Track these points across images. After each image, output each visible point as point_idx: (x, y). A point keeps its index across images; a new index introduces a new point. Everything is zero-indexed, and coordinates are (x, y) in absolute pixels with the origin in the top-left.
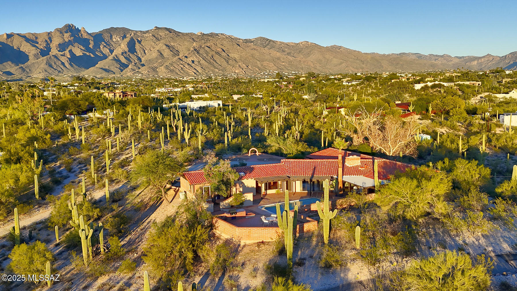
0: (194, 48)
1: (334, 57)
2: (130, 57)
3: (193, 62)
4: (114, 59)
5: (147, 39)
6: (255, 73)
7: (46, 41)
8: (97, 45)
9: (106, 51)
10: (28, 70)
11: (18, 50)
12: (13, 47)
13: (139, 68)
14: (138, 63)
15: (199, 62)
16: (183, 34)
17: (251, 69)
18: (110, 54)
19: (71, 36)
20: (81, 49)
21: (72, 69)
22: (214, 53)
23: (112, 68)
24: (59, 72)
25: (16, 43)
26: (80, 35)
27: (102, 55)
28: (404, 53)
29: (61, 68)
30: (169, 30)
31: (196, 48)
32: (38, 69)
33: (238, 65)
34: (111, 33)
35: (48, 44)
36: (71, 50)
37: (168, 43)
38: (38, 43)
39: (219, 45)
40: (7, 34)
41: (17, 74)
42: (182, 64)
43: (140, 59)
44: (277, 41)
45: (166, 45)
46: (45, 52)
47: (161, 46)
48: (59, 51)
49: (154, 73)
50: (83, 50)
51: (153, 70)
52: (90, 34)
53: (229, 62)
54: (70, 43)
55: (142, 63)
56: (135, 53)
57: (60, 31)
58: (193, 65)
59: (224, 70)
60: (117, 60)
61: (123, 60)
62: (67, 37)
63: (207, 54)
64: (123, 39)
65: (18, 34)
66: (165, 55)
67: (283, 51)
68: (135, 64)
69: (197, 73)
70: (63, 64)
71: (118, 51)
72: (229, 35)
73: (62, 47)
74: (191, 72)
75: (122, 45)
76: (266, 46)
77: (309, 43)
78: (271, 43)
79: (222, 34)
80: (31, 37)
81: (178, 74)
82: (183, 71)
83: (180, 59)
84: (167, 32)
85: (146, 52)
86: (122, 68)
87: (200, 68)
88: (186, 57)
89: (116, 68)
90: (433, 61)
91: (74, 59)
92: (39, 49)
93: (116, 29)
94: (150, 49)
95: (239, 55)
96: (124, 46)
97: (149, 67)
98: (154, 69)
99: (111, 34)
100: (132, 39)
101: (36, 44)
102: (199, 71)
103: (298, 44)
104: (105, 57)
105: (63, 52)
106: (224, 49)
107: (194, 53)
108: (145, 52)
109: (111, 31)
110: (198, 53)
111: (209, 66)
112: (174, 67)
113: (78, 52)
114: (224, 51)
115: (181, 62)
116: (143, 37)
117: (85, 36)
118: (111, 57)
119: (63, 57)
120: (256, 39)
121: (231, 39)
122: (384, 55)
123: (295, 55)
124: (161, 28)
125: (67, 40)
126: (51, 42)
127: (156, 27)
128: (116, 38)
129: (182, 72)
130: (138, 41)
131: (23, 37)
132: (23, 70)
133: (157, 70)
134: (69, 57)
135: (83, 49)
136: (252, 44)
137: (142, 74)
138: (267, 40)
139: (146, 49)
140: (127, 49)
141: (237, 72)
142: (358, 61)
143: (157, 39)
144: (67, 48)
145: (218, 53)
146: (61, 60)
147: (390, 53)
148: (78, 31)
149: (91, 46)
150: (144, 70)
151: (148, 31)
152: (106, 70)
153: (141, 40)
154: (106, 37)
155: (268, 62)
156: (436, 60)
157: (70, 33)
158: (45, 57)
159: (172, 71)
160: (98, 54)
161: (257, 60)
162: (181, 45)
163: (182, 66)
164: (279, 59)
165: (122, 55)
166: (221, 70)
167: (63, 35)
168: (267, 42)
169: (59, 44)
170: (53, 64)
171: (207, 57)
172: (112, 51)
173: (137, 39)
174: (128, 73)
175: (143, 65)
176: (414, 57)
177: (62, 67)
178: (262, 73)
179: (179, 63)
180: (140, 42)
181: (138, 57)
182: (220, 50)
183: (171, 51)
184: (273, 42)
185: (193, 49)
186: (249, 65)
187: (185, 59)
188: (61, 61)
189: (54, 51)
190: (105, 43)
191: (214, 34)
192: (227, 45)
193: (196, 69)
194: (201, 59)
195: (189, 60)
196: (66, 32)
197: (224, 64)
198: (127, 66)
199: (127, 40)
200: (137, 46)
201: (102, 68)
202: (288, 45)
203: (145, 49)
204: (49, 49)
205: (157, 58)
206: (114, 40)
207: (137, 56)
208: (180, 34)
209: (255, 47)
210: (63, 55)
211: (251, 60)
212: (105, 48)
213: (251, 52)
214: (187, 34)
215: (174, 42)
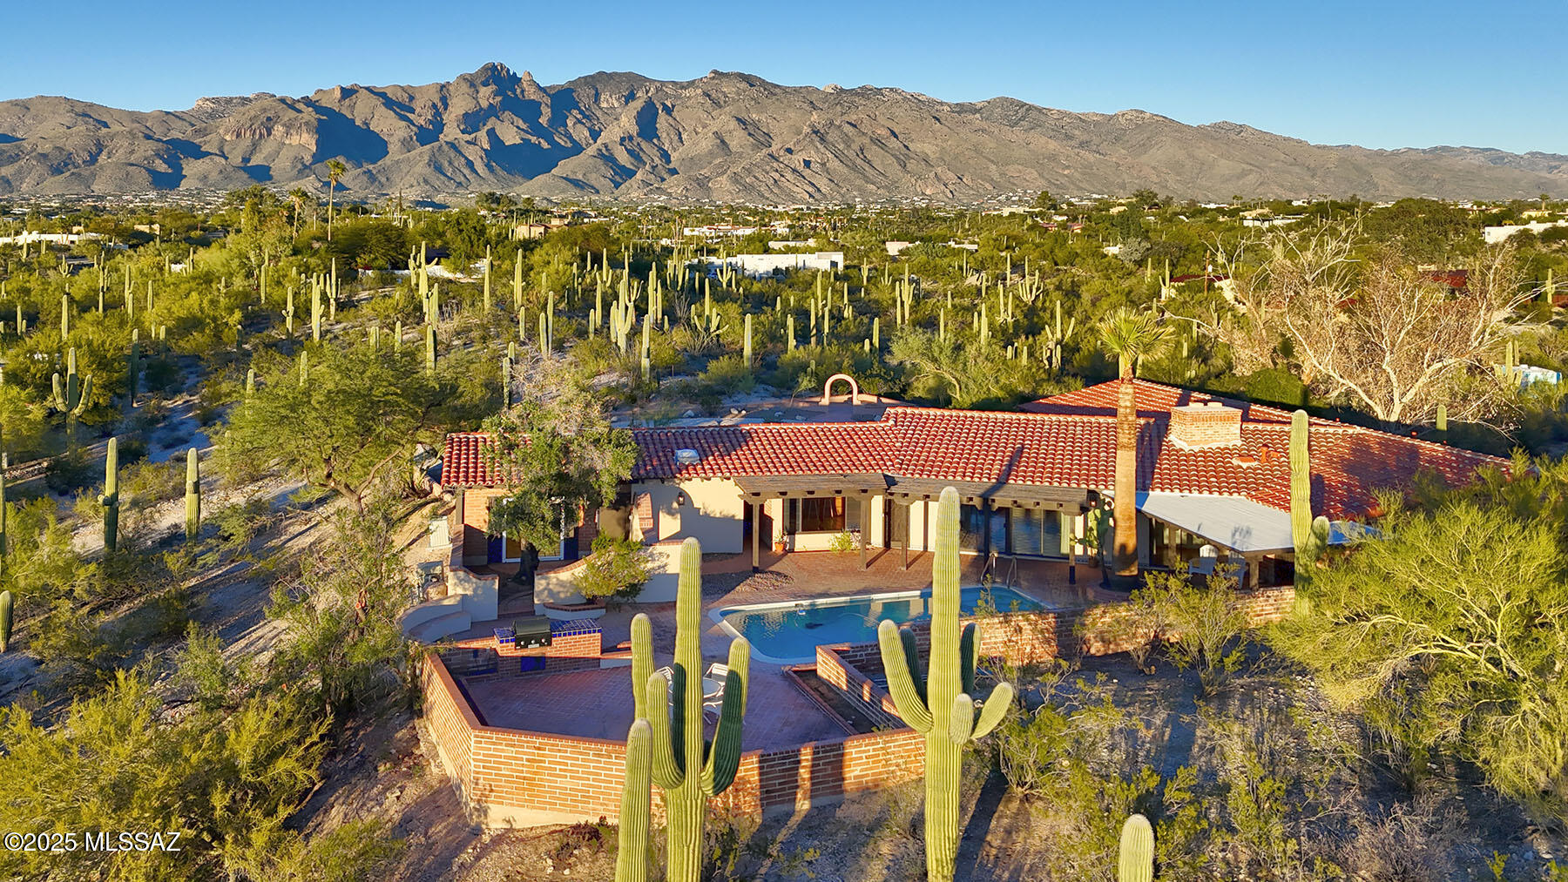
0: (812, 126)
1: (1222, 156)
2: (641, 149)
3: (807, 164)
4: (600, 155)
5: (688, 104)
6: (982, 196)
7: (434, 106)
8: (559, 119)
9: (581, 134)
10: (383, 180)
11: (365, 127)
12: (353, 121)
13: (663, 180)
14: (660, 167)
15: (823, 164)
16: (784, 90)
17: (970, 184)
18: (591, 141)
19: (496, 94)
20: (518, 127)
21: (492, 178)
22: (867, 141)
23: (594, 179)
24: (460, 184)
25: (361, 111)
26: (519, 91)
27: (569, 145)
28: (1444, 149)
29: (465, 176)
30: (749, 80)
31: (819, 127)
32: (408, 177)
33: (932, 175)
34: (598, 86)
35: (437, 114)
36: (493, 129)
37: (744, 115)
38: (413, 111)
39: (882, 120)
40: (342, 88)
41: (357, 189)
42: (777, 171)
43: (666, 156)
44: (1050, 110)
45: (738, 119)
46: (427, 135)
47: (723, 121)
48: (463, 132)
49: (700, 193)
50: (523, 130)
51: (699, 184)
52: (543, 90)
53: (908, 165)
54: (492, 111)
55: (671, 166)
56: (655, 141)
57: (471, 81)
58: (807, 172)
59: (893, 186)
60: (607, 157)
61: (623, 158)
62: (486, 95)
63: (848, 141)
64: (627, 104)
65: (367, 88)
66: (734, 144)
67: (1069, 137)
68: (653, 168)
69: (817, 196)
70: (470, 164)
71: (612, 134)
72: (911, 92)
73: (472, 122)
74: (801, 191)
75: (624, 119)
76: (1016, 124)
77: (1147, 116)
78: (1033, 114)
79: (891, 89)
80: (399, 95)
81: (763, 196)
82: (779, 187)
83: (773, 157)
84: (744, 85)
85: (684, 136)
86: (617, 178)
87: (826, 181)
88: (789, 151)
89: (602, 179)
90: (1544, 174)
91: (498, 154)
92: (414, 125)
93: (611, 76)
94: (695, 130)
95: (937, 146)
96: (627, 122)
97: (690, 177)
98: (702, 184)
99: (597, 91)
100: (650, 104)
101: (408, 115)
102: (823, 191)
103: (1111, 117)
104: (577, 149)
105: (473, 135)
106: (896, 130)
107: (812, 142)
108: (680, 138)
109: (597, 82)
110: (822, 140)
111: (852, 176)
112: (755, 177)
113: (511, 134)
114: (896, 136)
115: (775, 165)
116: (678, 97)
117: (531, 94)
118: (592, 150)
119: (471, 147)
120: (989, 103)
121: (917, 102)
122: (1380, 153)
123: (1104, 147)
124: (726, 75)
125: (484, 104)
126: (446, 109)
127: (715, 72)
128: (609, 100)
129: (776, 190)
130: (665, 107)
131: (382, 95)
132: (372, 177)
133: (710, 185)
134: (487, 146)
135: (524, 126)
136: (978, 115)
137: (670, 194)
138: (1022, 106)
139: (684, 130)
140: (634, 130)
141: (928, 192)
142: (1297, 169)
143: (716, 104)
144: (484, 125)
145: (877, 141)
146: (467, 155)
147: (1401, 146)
148: (515, 80)
149: (543, 120)
150: (675, 185)
151: (693, 82)
152: (576, 183)
153: (673, 106)
154: (585, 97)
155: (1020, 167)
156: (1550, 171)
157: (494, 87)
158: (428, 147)
159: (748, 189)
160: (560, 141)
161: (989, 160)
162: (778, 117)
163: (777, 176)
164: (1053, 158)
165: (621, 145)
166: (885, 187)
167: (478, 92)
168: (1022, 112)
169: (466, 115)
170: (446, 164)
171: (846, 152)
172: (595, 135)
173: (664, 104)
174: (633, 191)
175: (674, 172)
176: (1478, 160)
177: (467, 171)
178: (1003, 198)
179: (768, 168)
180: (669, 111)
181: (663, 150)
182: (883, 132)
183: (750, 134)
184: (1040, 110)
185: (809, 130)
186: (967, 173)
187: (786, 158)
188: (466, 158)
189: (451, 132)
190: (581, 112)
191: (871, 90)
192: (904, 120)
193: (813, 184)
194: (830, 155)
195: (797, 160)
196: (485, 84)
197: (894, 170)
198: (631, 174)
199: (637, 105)
200: (662, 121)
201: (566, 179)
202: (1084, 121)
203: (681, 130)
204: (439, 126)
205: (711, 153)
206: (604, 105)
207: (660, 149)
208: (777, 90)
209: (985, 125)
210: (472, 143)
211: (970, 161)
212: (579, 125)
213: (974, 138)
214: (797, 90)
215: (760, 112)
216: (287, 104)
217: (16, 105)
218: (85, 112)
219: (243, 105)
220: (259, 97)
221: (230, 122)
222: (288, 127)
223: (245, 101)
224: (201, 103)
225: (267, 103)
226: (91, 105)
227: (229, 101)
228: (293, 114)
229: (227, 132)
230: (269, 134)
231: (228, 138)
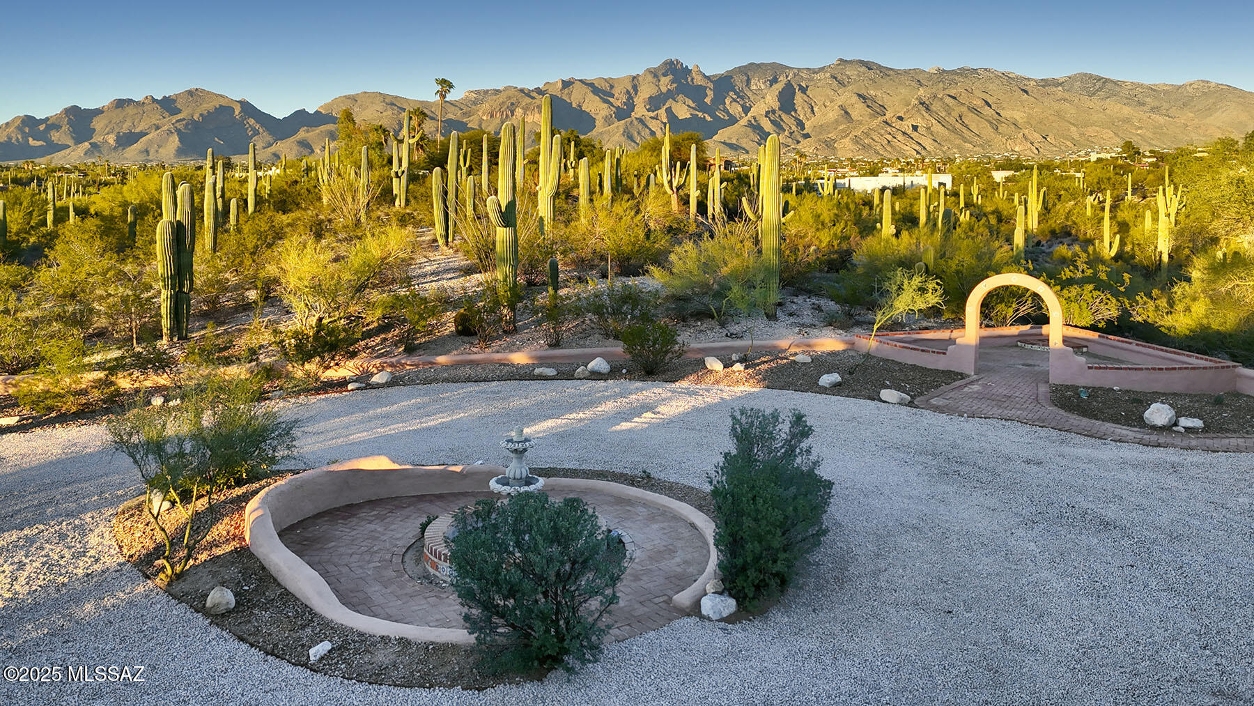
0: (919, 99)
2: (782, 120)
3: (915, 128)
4: (750, 125)
5: (819, 84)
6: (1064, 152)
7: (628, 92)
8: (719, 99)
9: (735, 109)
11: (579, 108)
12: (571, 103)
13: (798, 142)
14: (796, 133)
15: (928, 128)
16: (897, 72)
17: (1053, 142)
18: (743, 115)
19: (672, 82)
20: (688, 106)
22: (964, 109)
23: (745, 143)
25: (576, 97)
26: (689, 79)
27: (727, 118)
30: (868, 65)
31: (925, 99)
33: (1020, 135)
34: (749, 74)
35: (630, 98)
36: (670, 108)
37: (863, 92)
38: (613, 96)
39: (977, 93)
40: (563, 81)
42: (890, 134)
43: (801, 125)
44: (1124, 82)
46: (623, 113)
47: (847, 97)
48: (648, 110)
49: (827, 152)
50: (692, 108)
51: (827, 145)
52: (708, 78)
53: (1000, 128)
54: (670, 95)
55: (805, 132)
56: (793, 113)
57: (654, 73)
58: (914, 135)
59: (988, 144)
60: (755, 127)
61: (767, 125)
62: (665, 83)
63: (949, 110)
64: (771, 86)
65: (580, 81)
66: (855, 115)
67: (1141, 104)
68: (791, 133)
69: (923, 153)
71: (758, 110)
72: (1003, 71)
73: (655, 103)
74: (909, 149)
75: (768, 97)
76: (1094, 94)
77: (1212, 85)
78: (1109, 85)
79: (986, 69)
80: (602, 84)
81: (878, 153)
82: (892, 146)
83: (887, 123)
84: (864, 69)
85: (816, 109)
87: (930, 141)
88: (901, 118)
89: (750, 142)
91: (674, 125)
92: (614, 106)
93: (759, 66)
94: (824, 104)
95: (1025, 112)
96: (771, 100)
97: (819, 140)
98: (829, 144)
99: (748, 77)
100: (789, 85)
101: (609, 99)
102: (928, 148)
103: (1180, 87)
104: (733, 121)
105: (656, 113)
106: (989, 101)
107: (919, 111)
108: (813, 111)
109: (748, 71)
110: (928, 109)
111: (953, 137)
112: (872, 139)
113: (683, 111)
114: (990, 106)
115: (889, 129)
116: (811, 80)
117: (699, 81)
118: (744, 122)
119: (654, 121)
120: (1070, 78)
121: (1008, 79)
123: (1173, 112)
124: (849, 62)
125: (664, 90)
126: (636, 94)
127: (841, 60)
128: (757, 84)
129: (889, 149)
130: (801, 88)
131: (591, 85)
133: (835, 145)
134: (665, 120)
135: (693, 105)
136: (1060, 88)
137: (804, 153)
138: (1099, 80)
139: (816, 104)
140: (776, 105)
141: (1017, 149)
143: (841, 84)
144: (664, 105)
145: (973, 110)
146: (651, 127)
148: (687, 71)
149: (708, 100)
150: (807, 146)
151: (823, 68)
152: (732, 146)
153: (807, 87)
154: (739, 82)
155: (1098, 128)
157: (671, 77)
158: (623, 122)
159: (866, 148)
160: (720, 115)
161: (1070, 123)
162: (891, 93)
163: (890, 138)
164: (1127, 120)
165: (766, 116)
166: (980, 145)
167: (659, 81)
168: (1098, 85)
169: (651, 98)
170: (636, 134)
171: (947, 118)
172: (746, 110)
173: (800, 85)
175: (807, 136)
178: (1082, 153)
179: (883, 132)
180: (804, 90)
181: (799, 120)
182: (979, 103)
183: (868, 106)
184: (1115, 83)
185: (916, 102)
186: (1051, 134)
187: (897, 124)
188: (650, 130)
189: (640, 111)
190: (736, 93)
191: (968, 70)
192: (996, 92)
193: (920, 144)
194: (934, 121)
195: (907, 125)
196: (665, 75)
197: (988, 132)
199: (779, 86)
200: (799, 99)
201: (724, 143)
202: (1154, 90)
203: (813, 104)
204: (631, 106)
205: (836, 121)
206: (754, 87)
207: (796, 119)
208: (891, 72)
209: (1066, 95)
210: (656, 118)
211: (1054, 124)
212: (734, 103)
213: (1057, 106)
214: (906, 72)
215: (876, 89)
216: (524, 93)
217: (349, 98)
218: (392, 103)
219: (496, 94)
220: (506, 88)
221: (486, 106)
222: (525, 109)
223: (497, 92)
224: (467, 94)
225: (510, 93)
226: (397, 97)
227: (486, 92)
228: (528, 100)
229: (484, 114)
230: (512, 115)
231: (485, 118)
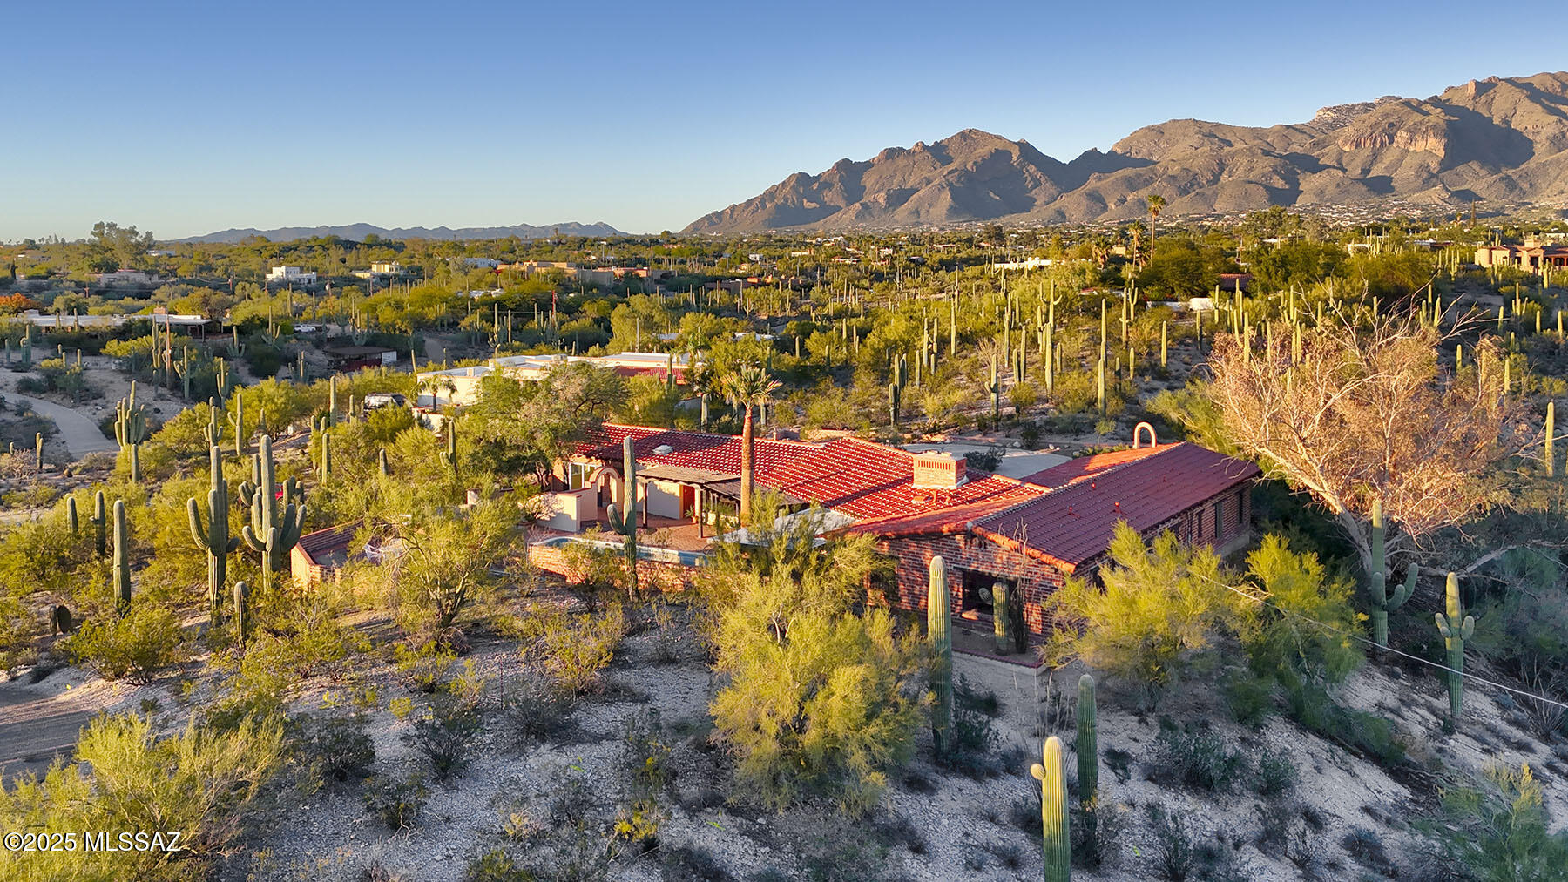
10: (1526, 186)
11: (1504, 126)
12: (1491, 119)
25: (1498, 109)
32: (1557, 182)
40: (1477, 83)
41: (1492, 198)
65: (1509, 81)
80: (1549, 84)
101: (1560, 107)
131: (1526, 86)
132: (1511, 184)
216: (1411, 106)
217: (1153, 130)
218: (1213, 134)
219: (1366, 111)
220: (1383, 101)
221: (1350, 131)
222: (1413, 132)
223: (1368, 107)
224: (1321, 113)
225: (1388, 107)
226: (1217, 125)
227: (1351, 108)
228: (1417, 117)
229: (1345, 142)
230: (1391, 141)
231: (1346, 149)
